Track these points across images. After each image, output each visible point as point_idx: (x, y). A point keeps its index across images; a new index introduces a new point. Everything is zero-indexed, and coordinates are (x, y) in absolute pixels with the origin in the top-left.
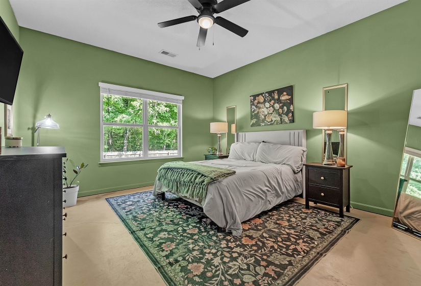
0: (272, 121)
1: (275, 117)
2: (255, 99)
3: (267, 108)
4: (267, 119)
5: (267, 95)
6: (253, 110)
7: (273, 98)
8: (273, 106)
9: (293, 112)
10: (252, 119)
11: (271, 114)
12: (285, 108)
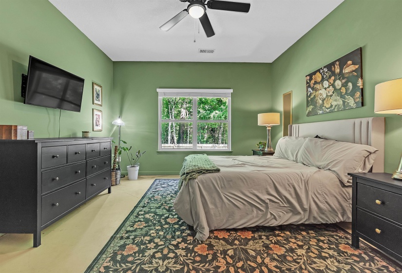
0: (332, 106)
1: (336, 100)
2: (311, 79)
3: (325, 89)
4: (325, 105)
5: (326, 70)
6: (309, 93)
7: (333, 73)
8: (333, 85)
9: (362, 89)
10: (308, 106)
11: (331, 96)
12: (350, 85)
